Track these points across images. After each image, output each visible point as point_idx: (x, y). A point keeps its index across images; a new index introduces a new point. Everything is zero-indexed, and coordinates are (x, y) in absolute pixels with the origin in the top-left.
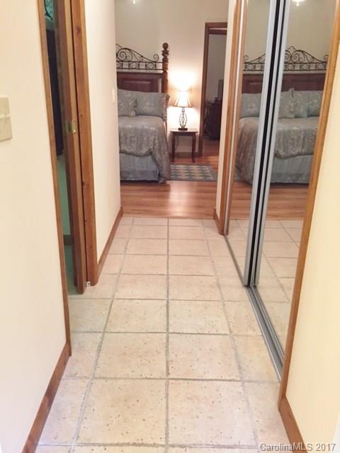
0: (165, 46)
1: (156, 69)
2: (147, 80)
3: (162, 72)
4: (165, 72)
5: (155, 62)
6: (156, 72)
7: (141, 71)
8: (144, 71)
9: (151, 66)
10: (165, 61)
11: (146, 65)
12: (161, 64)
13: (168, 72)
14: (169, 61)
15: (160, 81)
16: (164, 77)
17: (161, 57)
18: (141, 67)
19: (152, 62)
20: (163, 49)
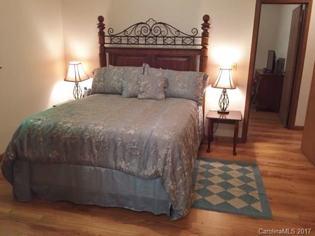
0: (206, 18)
1: (194, 45)
2: (184, 57)
3: (201, 47)
4: (205, 48)
5: (194, 37)
6: (194, 47)
7: (178, 47)
8: (181, 47)
9: (188, 41)
10: (205, 35)
11: (183, 41)
12: (201, 39)
13: (208, 47)
14: (210, 35)
15: (198, 58)
16: (203, 53)
17: (201, 31)
18: (177, 43)
19: (190, 37)
20: (203, 22)
